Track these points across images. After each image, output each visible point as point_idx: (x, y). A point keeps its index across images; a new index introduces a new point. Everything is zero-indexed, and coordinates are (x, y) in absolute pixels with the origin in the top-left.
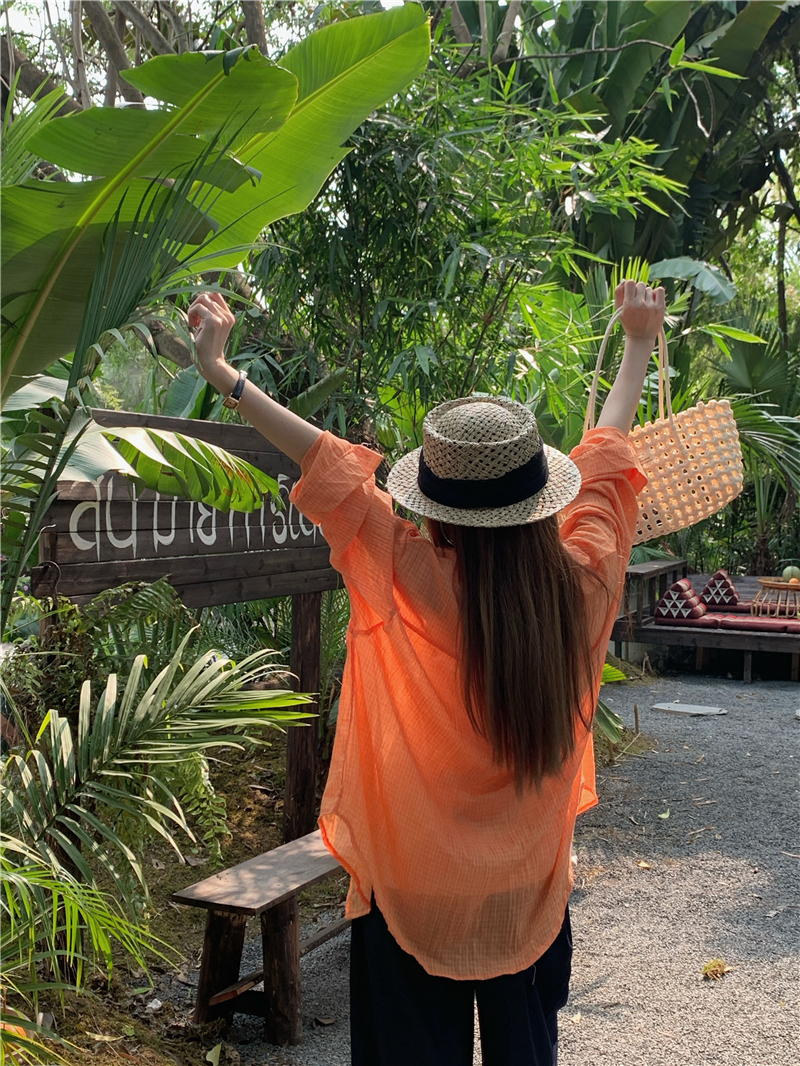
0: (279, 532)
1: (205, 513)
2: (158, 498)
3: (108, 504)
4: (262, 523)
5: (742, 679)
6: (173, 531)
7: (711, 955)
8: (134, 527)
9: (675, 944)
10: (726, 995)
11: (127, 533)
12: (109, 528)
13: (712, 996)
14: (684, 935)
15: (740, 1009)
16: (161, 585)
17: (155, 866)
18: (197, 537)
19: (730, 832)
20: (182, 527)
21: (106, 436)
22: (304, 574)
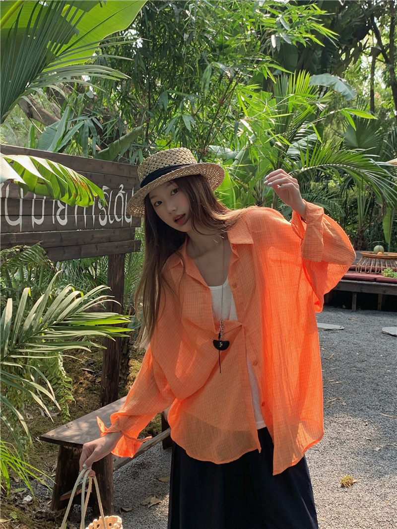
0: (103, 219)
1: (61, 207)
2: (35, 197)
3: (6, 200)
4: (93, 214)
5: (351, 309)
6: (43, 217)
7: (344, 473)
8: (21, 214)
9: (324, 466)
10: (355, 496)
11: (17, 217)
12: (6, 213)
13: (347, 497)
14: (328, 461)
15: (363, 505)
16: (37, 247)
17: (27, 417)
18: (56, 220)
19: (350, 401)
20: (48, 215)
21: (6, 160)
22: (116, 243)
